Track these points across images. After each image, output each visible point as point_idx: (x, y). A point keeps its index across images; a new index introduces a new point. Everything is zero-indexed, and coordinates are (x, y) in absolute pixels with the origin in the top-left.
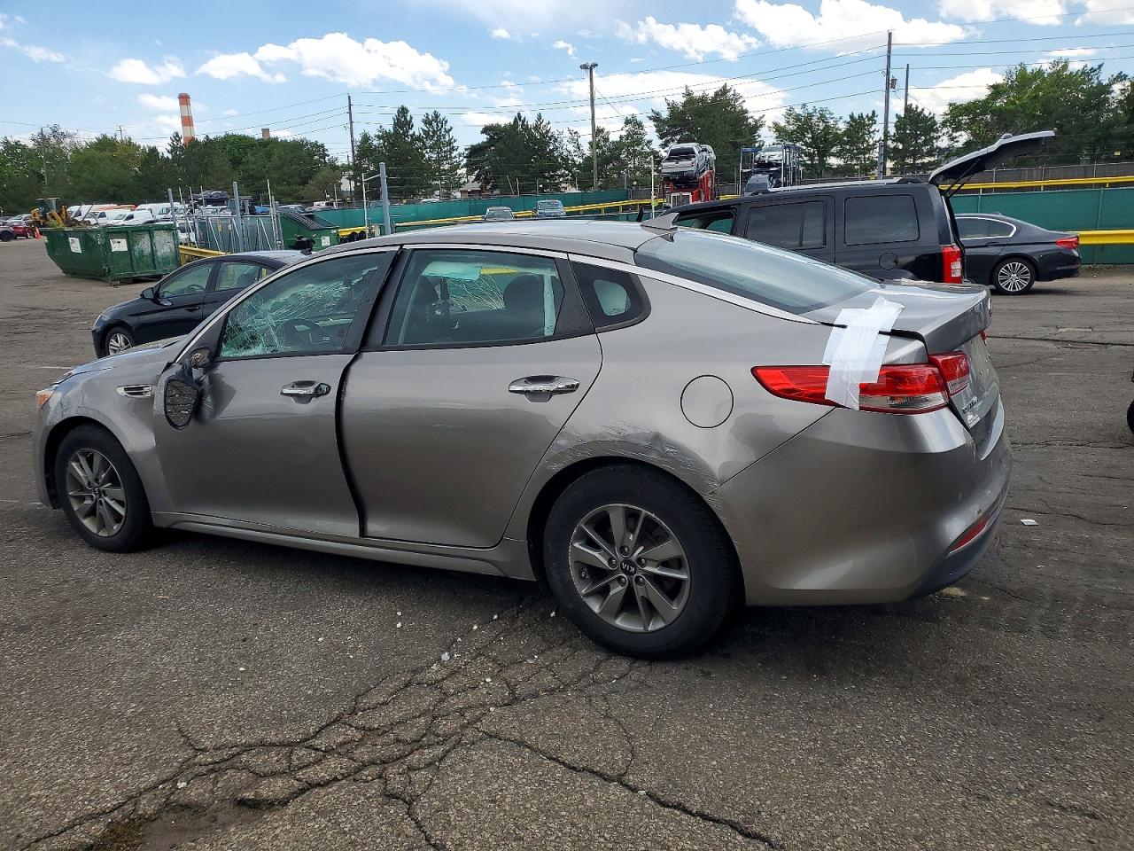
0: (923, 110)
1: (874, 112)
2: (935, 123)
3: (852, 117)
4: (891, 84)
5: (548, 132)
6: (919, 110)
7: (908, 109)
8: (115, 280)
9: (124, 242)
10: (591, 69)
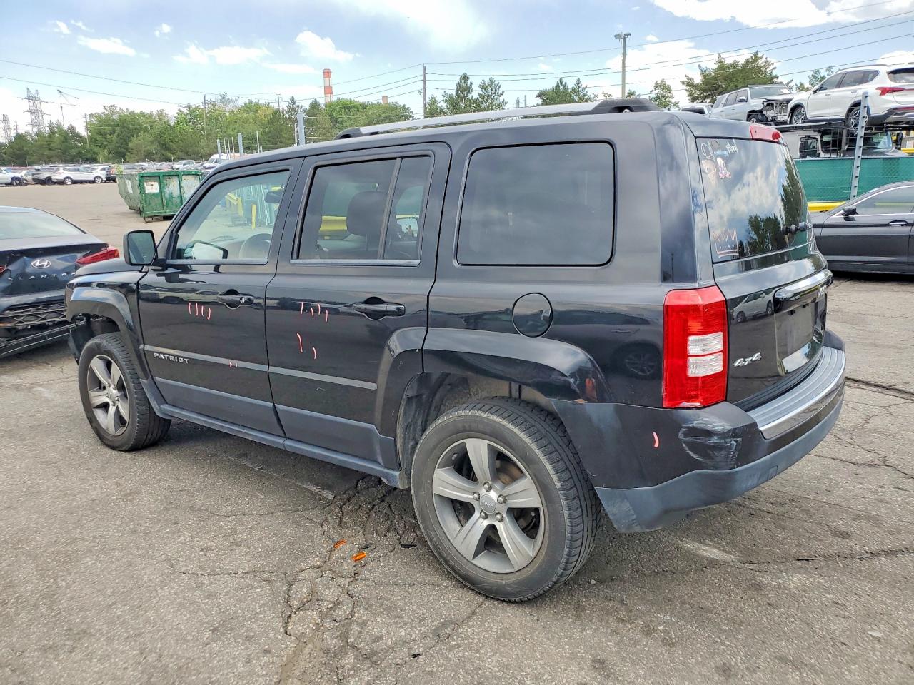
8: (148, 217)
9: (156, 185)
10: (624, 39)
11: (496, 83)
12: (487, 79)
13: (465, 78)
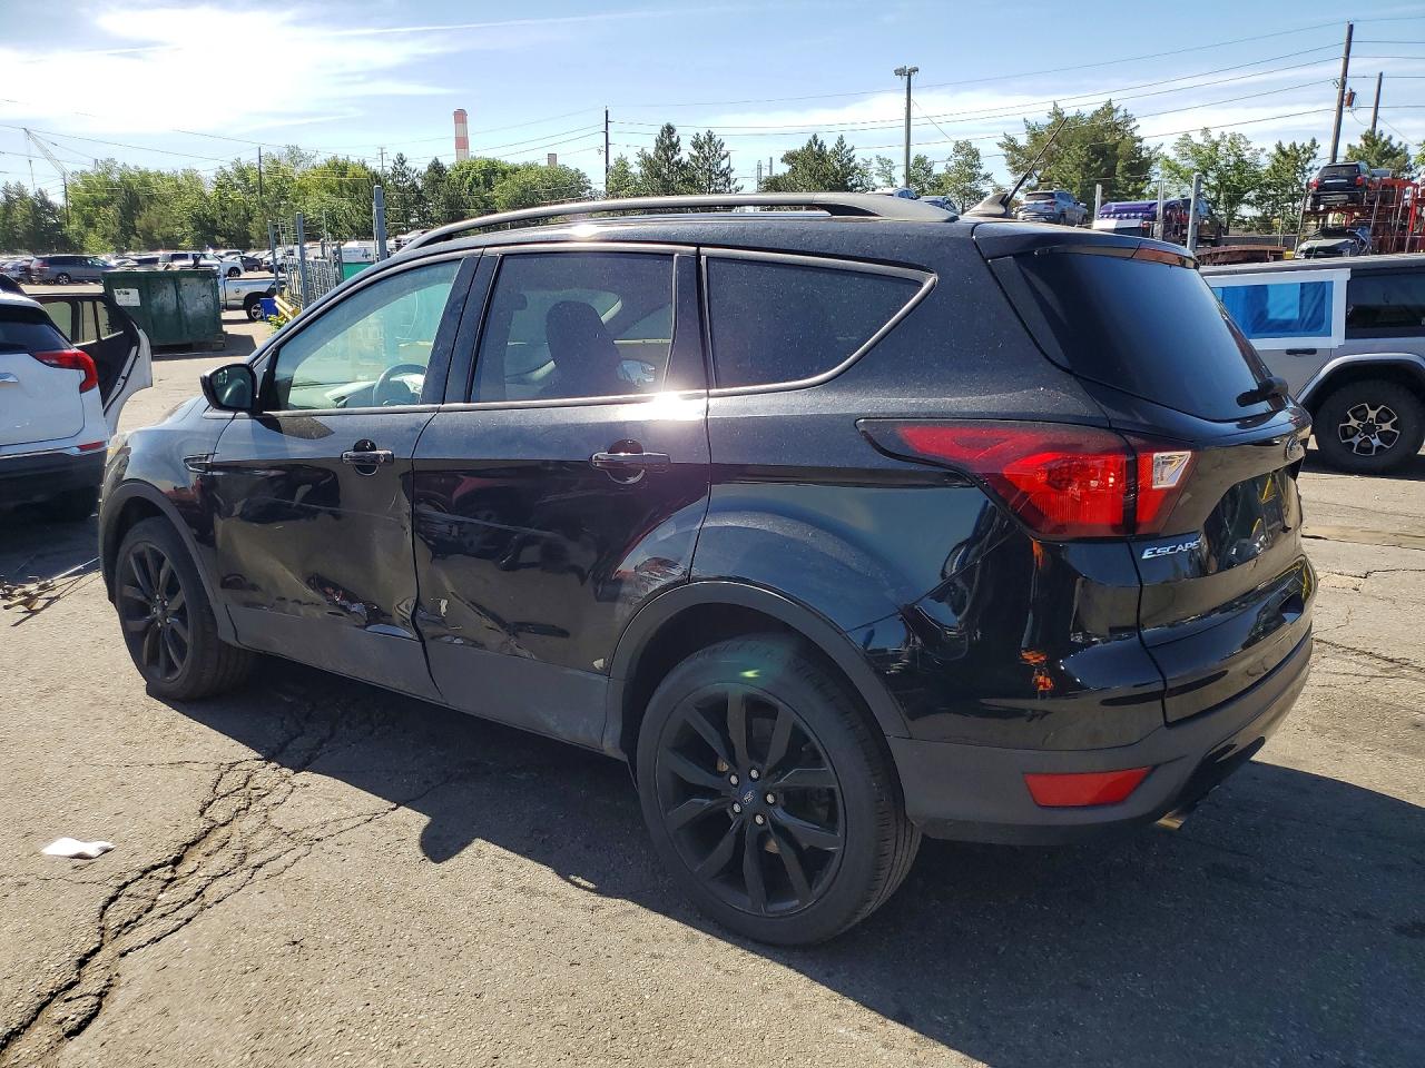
0: (1390, 138)
1: (1314, 142)
2: (1408, 158)
3: (1279, 147)
4: (1347, 100)
5: (850, 160)
6: (1384, 138)
7: (1371, 138)
10: (909, 76)
11: (717, 139)
12: (703, 134)
13: (669, 130)
